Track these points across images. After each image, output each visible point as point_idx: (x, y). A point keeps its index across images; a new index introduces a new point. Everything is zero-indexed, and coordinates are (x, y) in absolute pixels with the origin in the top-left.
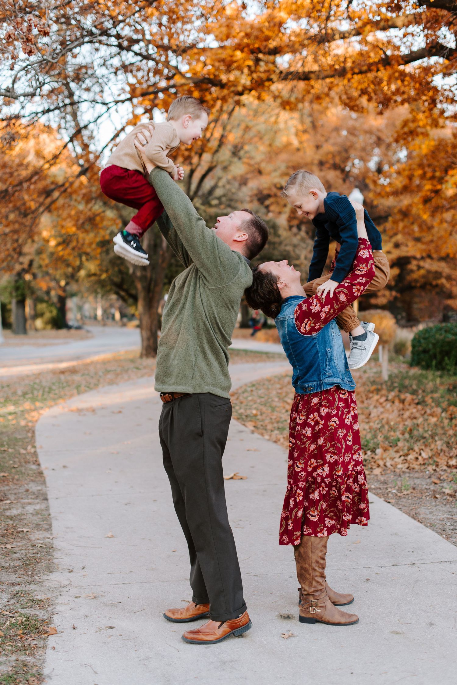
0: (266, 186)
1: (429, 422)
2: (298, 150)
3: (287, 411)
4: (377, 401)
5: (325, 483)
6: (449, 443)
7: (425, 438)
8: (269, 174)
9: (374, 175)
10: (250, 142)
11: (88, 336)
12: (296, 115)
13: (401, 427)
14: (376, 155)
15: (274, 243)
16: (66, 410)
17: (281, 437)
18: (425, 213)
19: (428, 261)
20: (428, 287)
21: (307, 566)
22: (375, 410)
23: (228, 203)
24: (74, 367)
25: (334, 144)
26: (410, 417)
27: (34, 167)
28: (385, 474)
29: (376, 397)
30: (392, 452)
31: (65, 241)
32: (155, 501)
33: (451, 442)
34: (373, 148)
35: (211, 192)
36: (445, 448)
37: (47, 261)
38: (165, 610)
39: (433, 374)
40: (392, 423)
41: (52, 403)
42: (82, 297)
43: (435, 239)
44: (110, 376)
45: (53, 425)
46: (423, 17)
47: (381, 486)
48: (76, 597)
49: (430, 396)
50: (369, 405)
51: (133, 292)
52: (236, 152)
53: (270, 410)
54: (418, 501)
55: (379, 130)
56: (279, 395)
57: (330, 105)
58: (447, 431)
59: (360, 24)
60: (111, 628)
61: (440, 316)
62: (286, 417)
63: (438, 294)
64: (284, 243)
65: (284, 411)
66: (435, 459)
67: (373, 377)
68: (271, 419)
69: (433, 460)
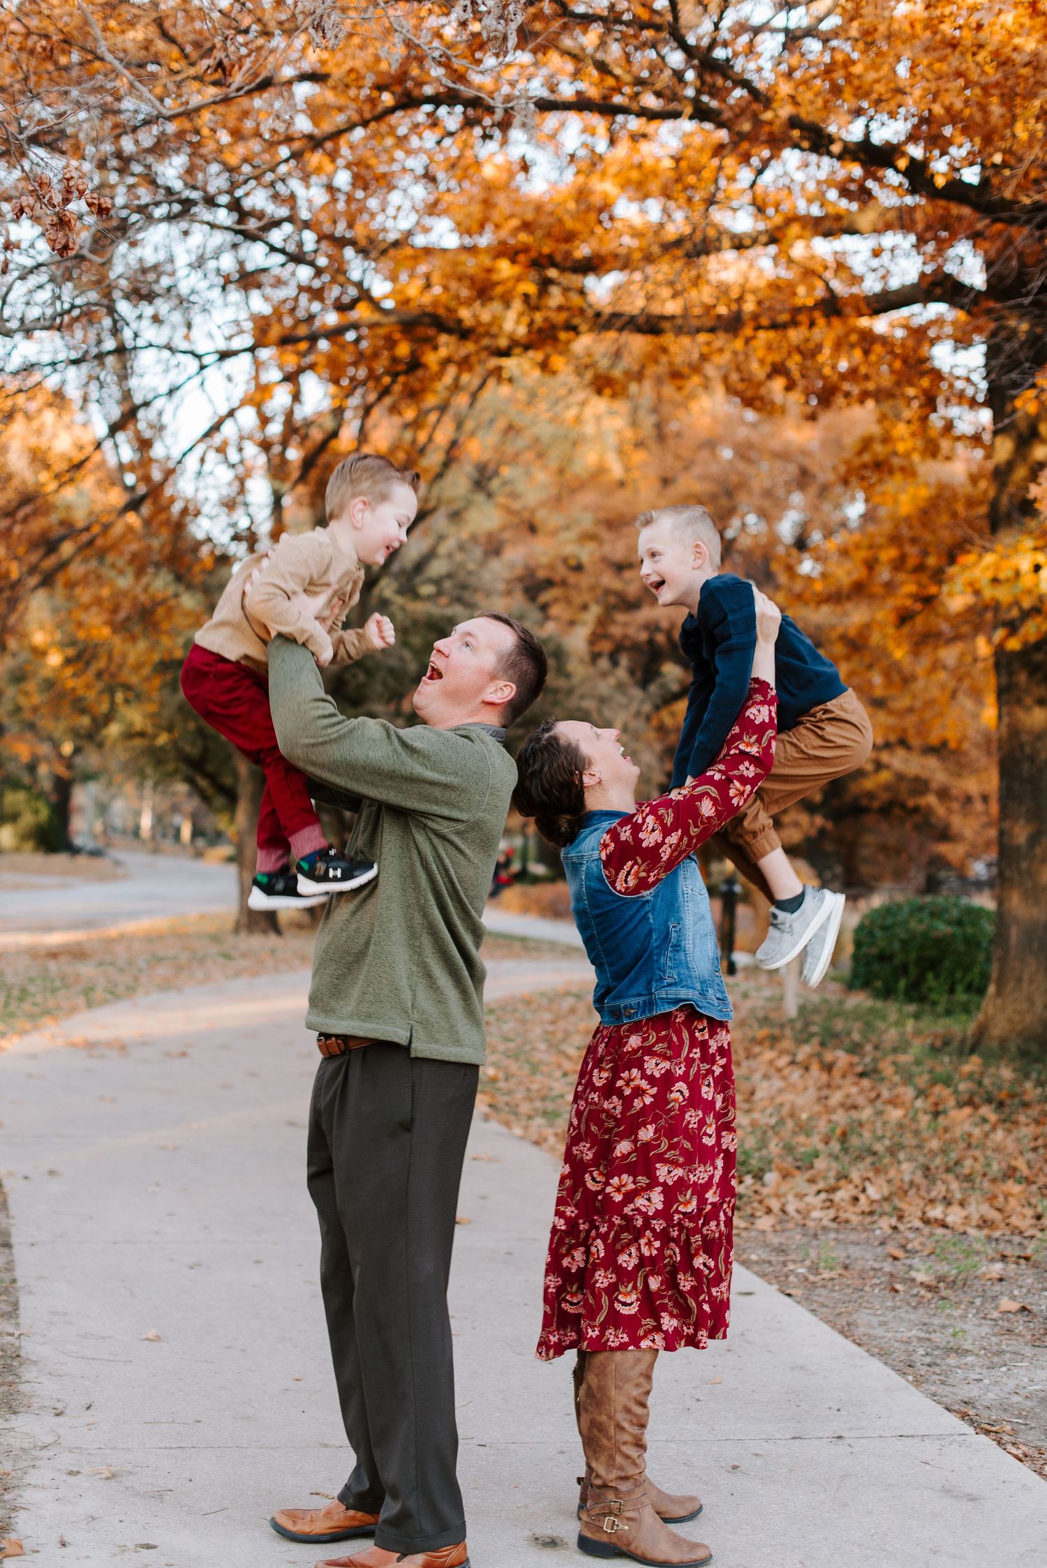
0: (544, 560)
1: (885, 1117)
2: (622, 484)
3: (565, 1074)
4: (771, 1063)
5: (653, 1230)
6: (928, 1169)
7: (875, 1154)
8: (554, 533)
9: (789, 555)
10: (514, 460)
11: (117, 873)
12: (622, 406)
13: (822, 1126)
14: (794, 508)
15: (555, 691)
16: (60, 1042)
17: (549, 1132)
18: (899, 646)
19: (900, 752)
20: (897, 811)
21: (604, 1418)
22: (765, 1084)
23: (456, 592)
24: (79, 944)
25: (703, 478)
26: (842, 1105)
27: (24, 482)
28: (783, 1231)
29: (769, 1055)
30: (800, 1180)
31: (81, 656)
32: (258, 1262)
33: (932, 1166)
34: (789, 492)
35: (420, 566)
36: (919, 1178)
37: (37, 699)
38: (274, 1510)
39: (900, 1011)
40: (804, 1116)
41: (28, 1025)
42: (110, 784)
43: (918, 704)
44: (162, 971)
45: (29, 1076)
46: (919, 216)
47: (773, 1258)
48: (71, 1473)
49: (891, 1058)
50: (753, 1071)
51: (228, 781)
52: (482, 480)
53: (526, 1070)
54: (855, 1296)
55: (805, 453)
56: (548, 1037)
57: (700, 391)
58: (924, 1140)
59: (778, 220)
60: (149, 1547)
61: (918, 878)
62: (565, 1088)
63: (917, 828)
64: (579, 691)
65: (558, 1074)
66: (897, 1202)
67: (763, 1008)
68: (529, 1090)
69: (891, 1204)
